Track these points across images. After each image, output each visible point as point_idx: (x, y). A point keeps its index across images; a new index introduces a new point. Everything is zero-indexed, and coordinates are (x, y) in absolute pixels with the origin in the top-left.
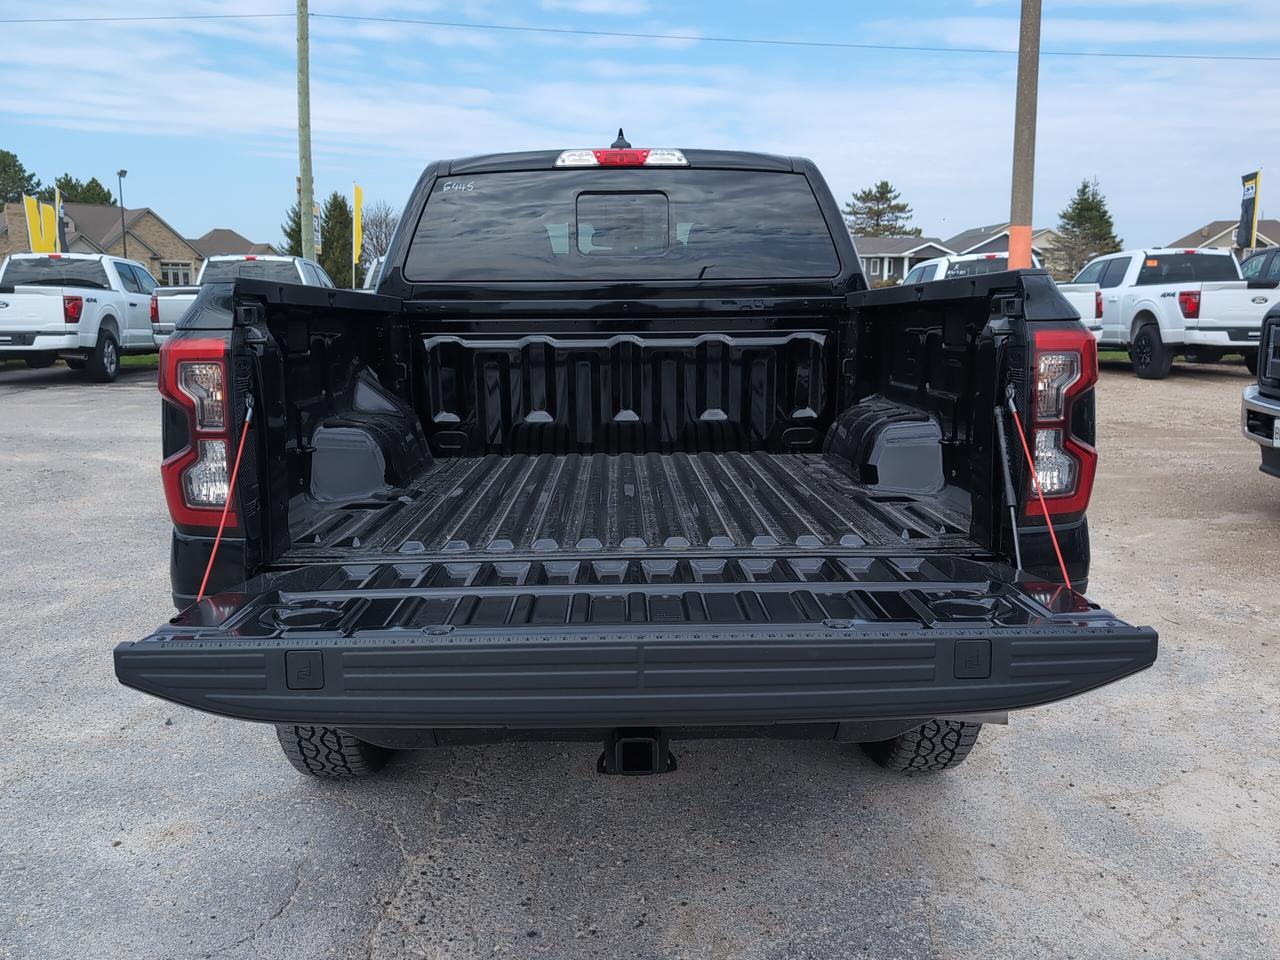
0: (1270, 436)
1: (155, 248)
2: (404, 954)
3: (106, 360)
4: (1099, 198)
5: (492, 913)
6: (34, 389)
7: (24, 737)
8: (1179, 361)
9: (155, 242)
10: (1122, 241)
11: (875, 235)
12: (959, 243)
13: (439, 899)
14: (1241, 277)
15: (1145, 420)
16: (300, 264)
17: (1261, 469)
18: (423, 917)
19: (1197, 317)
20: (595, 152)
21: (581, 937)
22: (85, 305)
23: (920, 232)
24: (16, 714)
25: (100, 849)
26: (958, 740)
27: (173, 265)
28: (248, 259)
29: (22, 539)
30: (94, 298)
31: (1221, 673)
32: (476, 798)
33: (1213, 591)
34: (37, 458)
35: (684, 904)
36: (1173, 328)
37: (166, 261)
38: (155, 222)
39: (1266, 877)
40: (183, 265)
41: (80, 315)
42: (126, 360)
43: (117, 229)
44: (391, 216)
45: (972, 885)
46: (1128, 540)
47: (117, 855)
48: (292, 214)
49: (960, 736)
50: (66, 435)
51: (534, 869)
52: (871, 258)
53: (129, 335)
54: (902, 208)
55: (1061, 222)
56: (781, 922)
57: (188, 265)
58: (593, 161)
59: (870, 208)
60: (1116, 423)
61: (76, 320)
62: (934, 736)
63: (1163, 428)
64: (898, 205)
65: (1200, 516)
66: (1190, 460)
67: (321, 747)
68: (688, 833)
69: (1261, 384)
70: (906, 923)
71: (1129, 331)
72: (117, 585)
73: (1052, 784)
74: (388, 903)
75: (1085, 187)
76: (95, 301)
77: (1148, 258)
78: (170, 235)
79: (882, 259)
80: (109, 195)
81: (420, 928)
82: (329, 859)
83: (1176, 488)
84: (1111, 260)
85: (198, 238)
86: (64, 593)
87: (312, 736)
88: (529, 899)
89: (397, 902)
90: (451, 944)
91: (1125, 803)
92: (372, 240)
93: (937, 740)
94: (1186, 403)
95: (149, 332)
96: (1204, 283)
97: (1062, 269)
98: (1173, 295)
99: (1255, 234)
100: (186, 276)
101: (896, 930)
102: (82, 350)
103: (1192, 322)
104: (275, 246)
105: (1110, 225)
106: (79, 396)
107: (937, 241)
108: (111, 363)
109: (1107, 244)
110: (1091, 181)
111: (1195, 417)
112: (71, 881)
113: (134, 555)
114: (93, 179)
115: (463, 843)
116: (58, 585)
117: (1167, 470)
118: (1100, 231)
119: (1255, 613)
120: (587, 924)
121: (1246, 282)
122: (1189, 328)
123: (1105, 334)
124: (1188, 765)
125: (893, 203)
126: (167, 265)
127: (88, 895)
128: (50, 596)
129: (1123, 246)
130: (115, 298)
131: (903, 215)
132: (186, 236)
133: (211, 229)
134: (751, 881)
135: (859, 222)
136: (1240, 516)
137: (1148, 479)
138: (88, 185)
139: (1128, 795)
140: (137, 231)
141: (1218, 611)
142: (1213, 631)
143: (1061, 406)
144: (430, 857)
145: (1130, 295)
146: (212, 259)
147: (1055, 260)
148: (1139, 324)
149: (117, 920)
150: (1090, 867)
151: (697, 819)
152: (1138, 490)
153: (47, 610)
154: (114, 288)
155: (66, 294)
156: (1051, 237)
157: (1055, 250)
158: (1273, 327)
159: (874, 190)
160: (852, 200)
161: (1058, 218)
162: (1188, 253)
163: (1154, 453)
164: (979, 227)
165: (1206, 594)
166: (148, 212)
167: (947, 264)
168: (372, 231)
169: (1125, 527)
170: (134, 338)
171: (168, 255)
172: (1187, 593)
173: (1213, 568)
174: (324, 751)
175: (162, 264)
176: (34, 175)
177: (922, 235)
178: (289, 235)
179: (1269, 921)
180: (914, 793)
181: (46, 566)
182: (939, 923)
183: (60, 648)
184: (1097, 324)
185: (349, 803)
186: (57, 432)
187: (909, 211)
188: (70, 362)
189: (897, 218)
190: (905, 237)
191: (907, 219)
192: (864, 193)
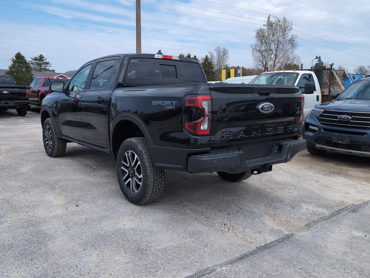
11: (40, 71)
12: (68, 75)
18: (206, 217)
23: (54, 71)
54: (48, 63)
58: (162, 57)
59: (37, 62)
125: (45, 61)
131: (48, 65)
135: (34, 66)
159: (38, 57)
160: (31, 60)
189: (46, 66)
190: (50, 72)
191: (50, 66)
192: (35, 58)
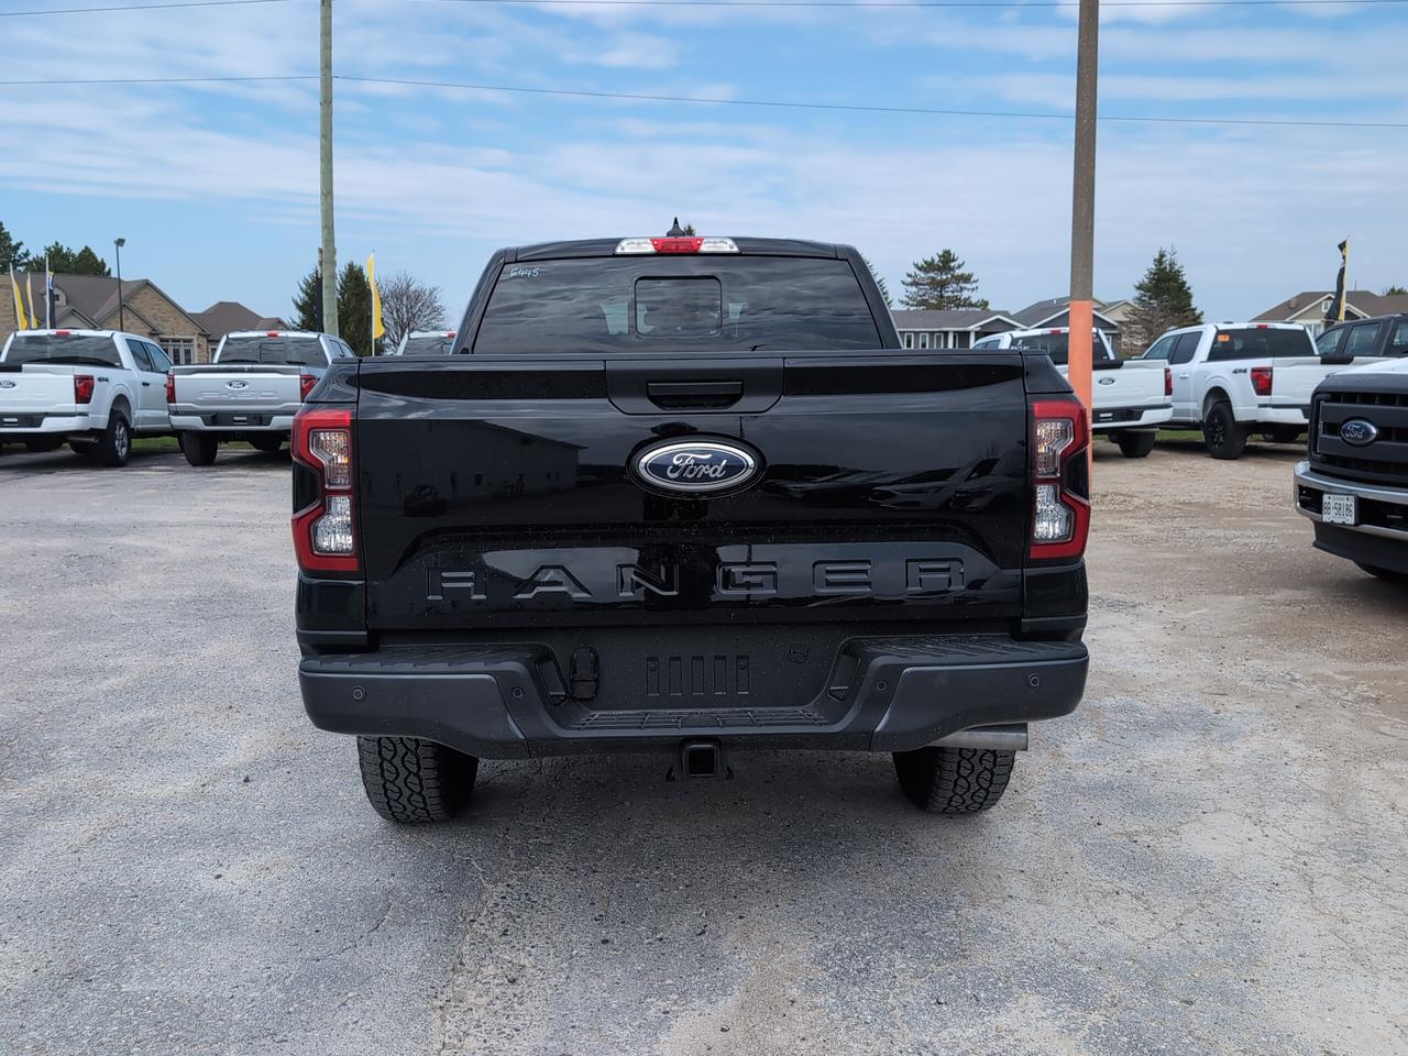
0: (1320, 511)
1: (154, 323)
2: (492, 958)
3: (117, 443)
4: (1176, 268)
5: (568, 927)
6: (41, 474)
7: (110, 793)
8: (1254, 440)
9: (155, 315)
10: (1202, 313)
11: (938, 307)
12: (1028, 317)
13: (519, 917)
14: (1317, 353)
15: (1212, 501)
16: (325, 340)
17: (1315, 545)
18: (506, 930)
19: (1270, 394)
20: (653, 240)
21: (650, 943)
22: (97, 385)
23: (986, 303)
24: (98, 774)
25: (204, 881)
26: (992, 779)
27: (174, 340)
28: (270, 336)
29: (65, 621)
30: (105, 377)
31: (1253, 732)
32: (547, 840)
33: (1257, 661)
34: (61, 543)
35: (741, 917)
36: (1246, 406)
37: (166, 337)
38: (155, 294)
39: (1265, 893)
40: (185, 341)
41: (91, 396)
42: (137, 443)
43: (113, 302)
44: (412, 288)
45: (1000, 901)
46: (1182, 616)
47: (219, 885)
48: (304, 286)
49: (992, 774)
50: (85, 520)
51: (604, 893)
52: (934, 332)
53: (141, 415)
54: (967, 279)
55: (1137, 294)
56: (828, 930)
57: (190, 341)
58: (650, 249)
59: (933, 278)
60: (1184, 503)
61: (87, 401)
62: (969, 775)
63: (1230, 508)
64: (962, 275)
65: (1254, 592)
66: (1254, 539)
67: (404, 789)
68: (744, 864)
69: (1312, 460)
70: (939, 929)
71: (1201, 408)
72: (171, 661)
73: (1082, 824)
74: (473, 921)
75: (1162, 256)
76: (107, 380)
77: (1219, 332)
78: (170, 308)
79: (946, 333)
80: (103, 265)
81: (504, 938)
82: (416, 886)
83: (1235, 567)
84: (1182, 335)
85: (200, 311)
86: (118, 670)
87: (396, 779)
88: (601, 916)
89: (482, 919)
90: (534, 950)
91: (1147, 838)
92: (392, 313)
93: (972, 779)
94: (1257, 484)
95: (166, 413)
96: (1276, 359)
97: (1140, 343)
98: (1245, 371)
99: (1344, 305)
100: (188, 352)
101: (930, 934)
102: (92, 432)
103: (1264, 399)
104: (286, 320)
105: (1189, 296)
106: (90, 481)
107: (1005, 314)
108: (123, 446)
109: (1187, 317)
110: (1167, 250)
111: (1264, 498)
112: (182, 906)
113: (182, 635)
114: (86, 248)
115: (537, 874)
116: (111, 662)
117: (1230, 549)
118: (1179, 303)
119: (1295, 680)
120: (654, 933)
121: (1319, 358)
122: (1261, 406)
123: (1176, 413)
124: (1210, 807)
125: (958, 272)
126: (167, 341)
127: (201, 916)
128: (106, 673)
129: (1203, 319)
130: (126, 377)
131: (968, 286)
132: (188, 310)
133: (217, 302)
134: (801, 900)
135: (921, 293)
136: (1296, 592)
137: (1209, 558)
138: (81, 254)
139: (1150, 832)
140: (135, 305)
141: (1260, 678)
142: (1251, 696)
143: (1057, 464)
144: (508, 886)
145: (1201, 371)
146: (232, 336)
147: (1132, 334)
148: (1211, 401)
149: (231, 934)
150: (1107, 887)
151: (752, 853)
152: (1199, 569)
153: (105, 685)
154: (125, 366)
155: (76, 373)
156: (1129, 309)
157: (1130, 322)
158: (1322, 403)
159: (937, 259)
160: (913, 270)
161: (1134, 289)
162: (1260, 327)
163: (1219, 533)
164: (1051, 298)
165: (1251, 663)
166: (147, 284)
167: (1010, 339)
168: (392, 304)
169: (1180, 604)
170: (146, 419)
171: (168, 330)
172: (1232, 662)
173: (1260, 641)
174: (407, 793)
175: (161, 340)
176: (21, 244)
177: (989, 307)
178: (301, 308)
179: (1261, 926)
180: (953, 831)
181: (96, 645)
182: (968, 929)
183: (127, 718)
184: (1167, 402)
185: (429, 843)
186: (75, 517)
187: (976, 282)
188: (75, 446)
189: (962, 288)
190: (971, 309)
191: (973, 290)
192: (926, 262)
